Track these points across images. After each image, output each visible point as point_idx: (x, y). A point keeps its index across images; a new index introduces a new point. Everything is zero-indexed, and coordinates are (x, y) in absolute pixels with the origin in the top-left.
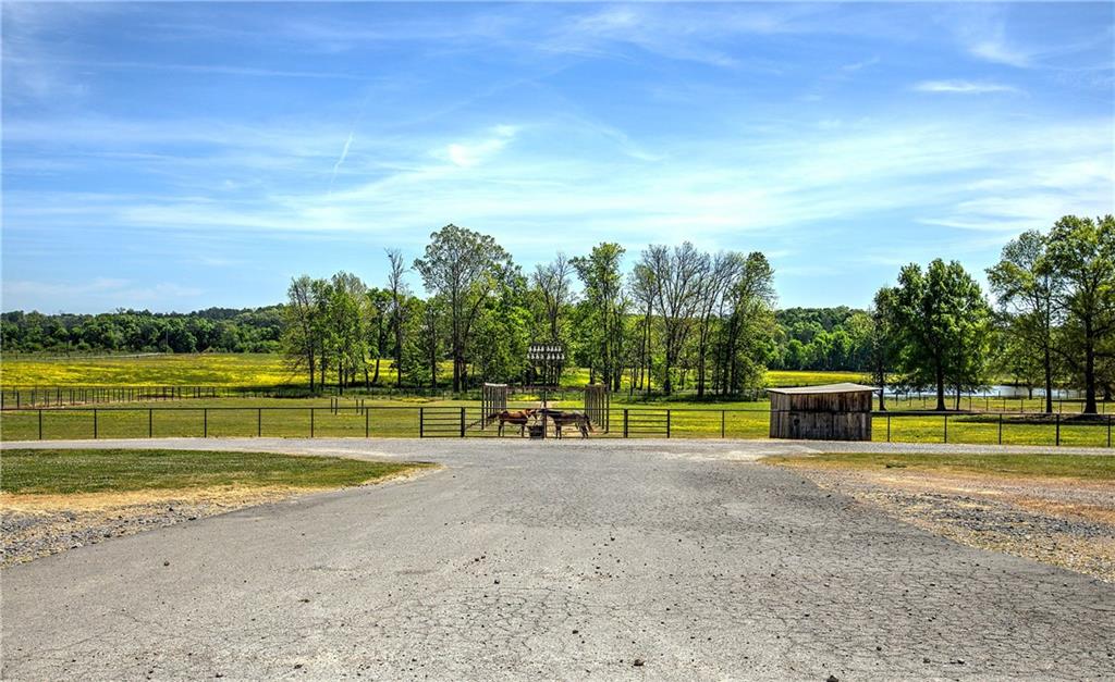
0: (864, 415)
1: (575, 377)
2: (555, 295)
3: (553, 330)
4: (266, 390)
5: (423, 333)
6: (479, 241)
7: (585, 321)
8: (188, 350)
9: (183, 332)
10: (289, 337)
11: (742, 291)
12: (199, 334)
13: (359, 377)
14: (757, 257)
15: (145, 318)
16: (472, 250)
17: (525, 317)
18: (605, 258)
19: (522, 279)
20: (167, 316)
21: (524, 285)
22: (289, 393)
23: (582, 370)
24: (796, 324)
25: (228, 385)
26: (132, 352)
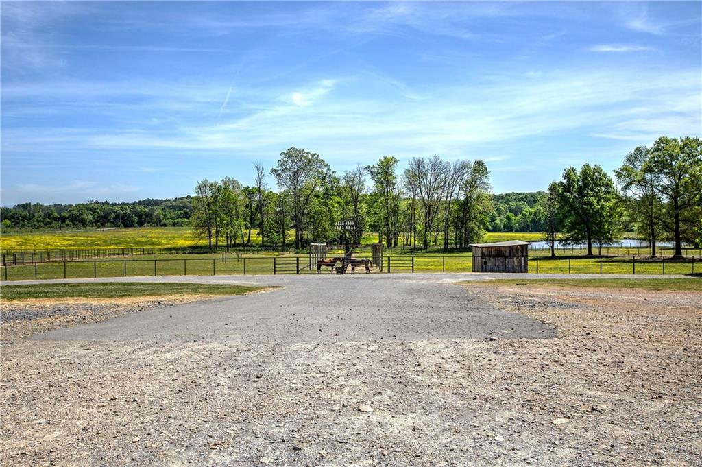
0: (523, 258)
1: (370, 239)
2: (356, 189)
3: (355, 210)
4: (182, 249)
5: (277, 213)
6: (310, 157)
7: (375, 204)
8: (132, 225)
9: (129, 214)
10: (196, 217)
11: (471, 185)
12: (139, 215)
13: (238, 241)
14: (480, 163)
15: (106, 206)
16: (306, 163)
17: (338, 203)
18: (386, 166)
19: (336, 179)
20: (119, 204)
21: (338, 183)
22: (196, 251)
23: (374, 234)
24: (511, 203)
25: (160, 247)
26: (99, 227)
